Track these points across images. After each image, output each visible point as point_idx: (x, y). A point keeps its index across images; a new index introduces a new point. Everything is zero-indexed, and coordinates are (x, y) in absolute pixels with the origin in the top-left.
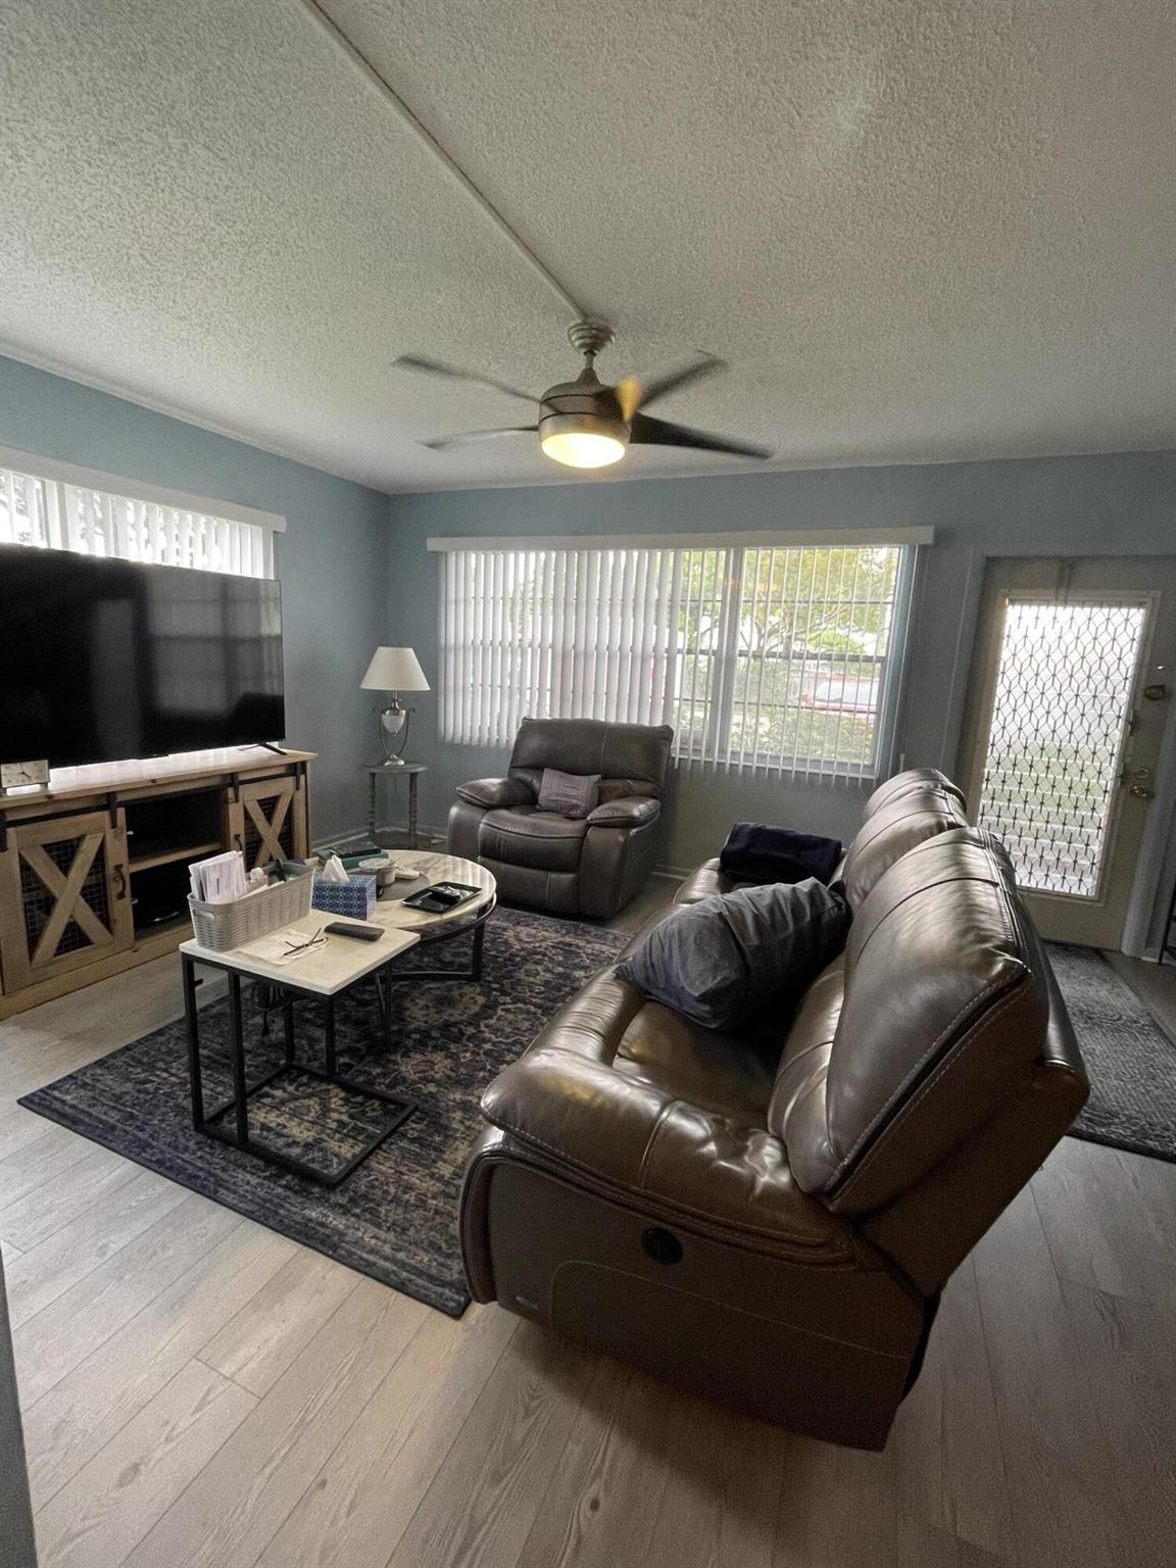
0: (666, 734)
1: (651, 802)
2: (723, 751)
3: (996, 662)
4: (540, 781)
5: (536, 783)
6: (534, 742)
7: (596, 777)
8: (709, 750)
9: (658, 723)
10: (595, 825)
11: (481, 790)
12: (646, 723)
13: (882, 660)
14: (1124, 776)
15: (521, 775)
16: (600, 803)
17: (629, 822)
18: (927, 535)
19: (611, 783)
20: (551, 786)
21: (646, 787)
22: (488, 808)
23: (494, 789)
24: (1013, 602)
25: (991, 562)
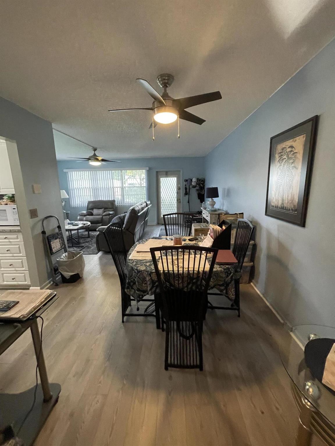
0: (114, 201)
1: (113, 212)
2: (124, 203)
3: (160, 186)
4: (93, 211)
5: (92, 212)
6: (91, 205)
7: (103, 209)
8: (122, 203)
9: (113, 199)
10: (104, 216)
11: (83, 213)
12: (111, 199)
13: (145, 187)
14: (177, 200)
15: (89, 211)
16: (104, 212)
17: (110, 214)
18: (148, 169)
19: (105, 210)
20: (95, 211)
21: (112, 210)
22: (85, 216)
23: (85, 213)
24: (161, 177)
25: (157, 172)
